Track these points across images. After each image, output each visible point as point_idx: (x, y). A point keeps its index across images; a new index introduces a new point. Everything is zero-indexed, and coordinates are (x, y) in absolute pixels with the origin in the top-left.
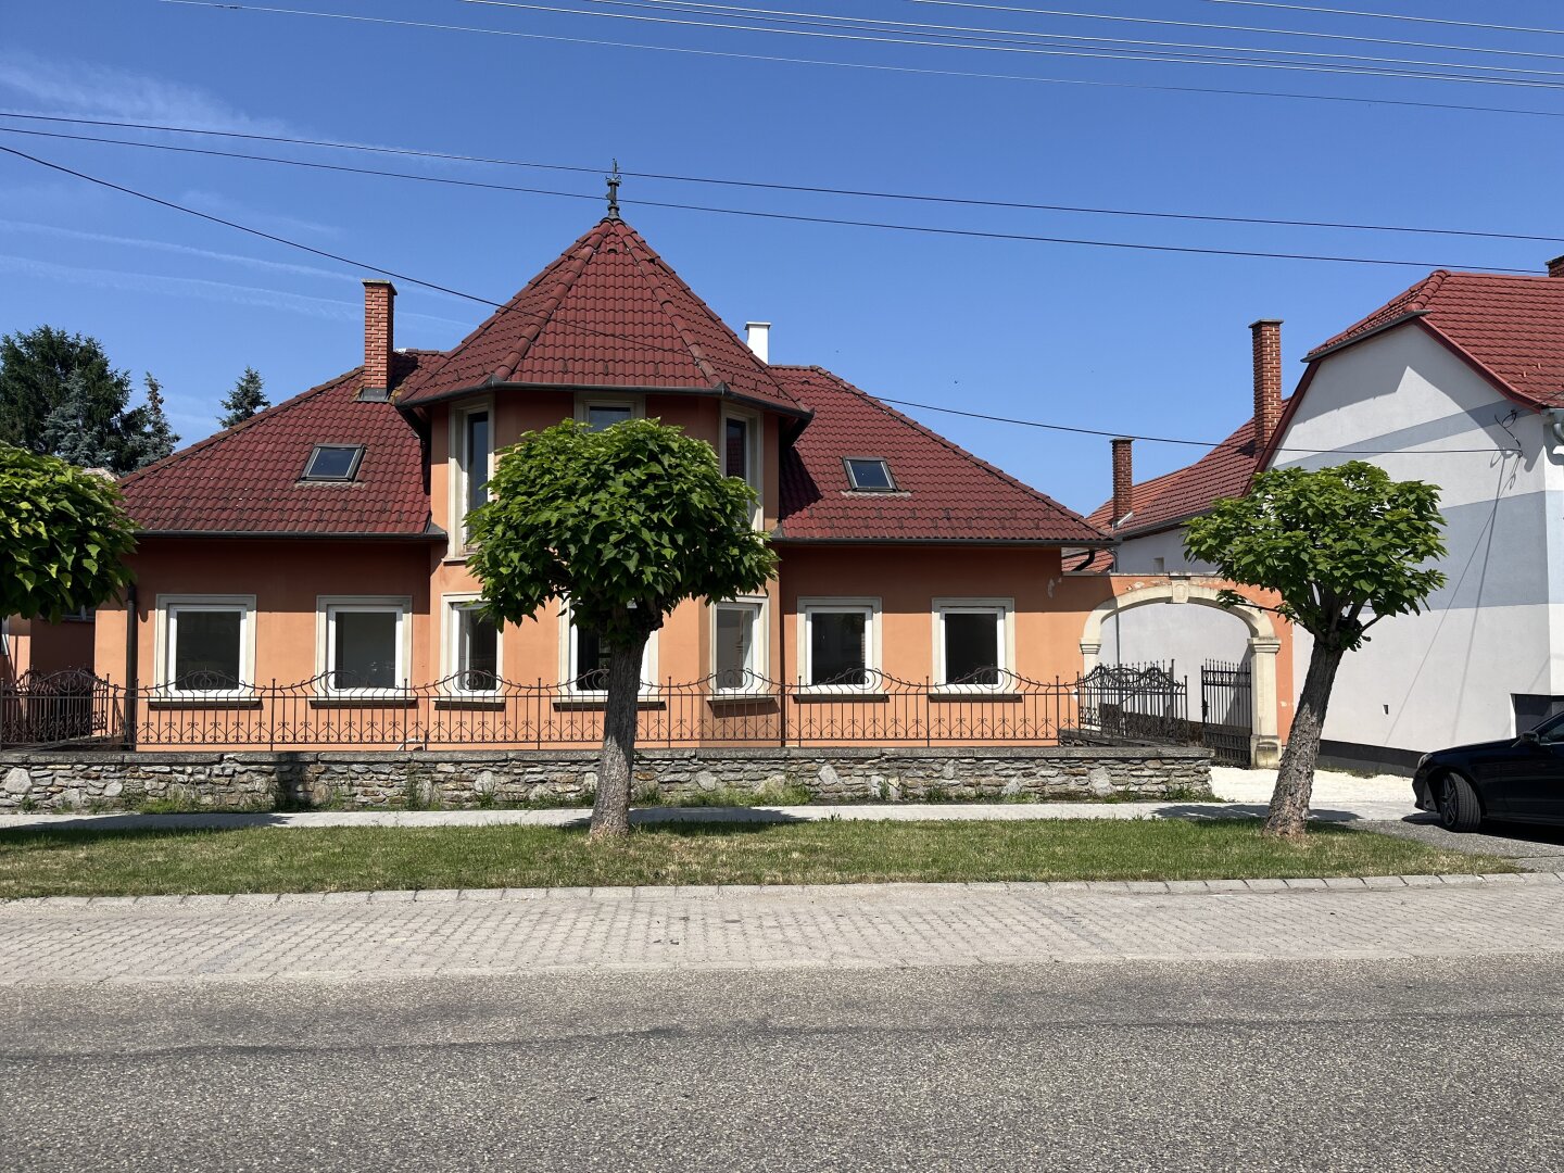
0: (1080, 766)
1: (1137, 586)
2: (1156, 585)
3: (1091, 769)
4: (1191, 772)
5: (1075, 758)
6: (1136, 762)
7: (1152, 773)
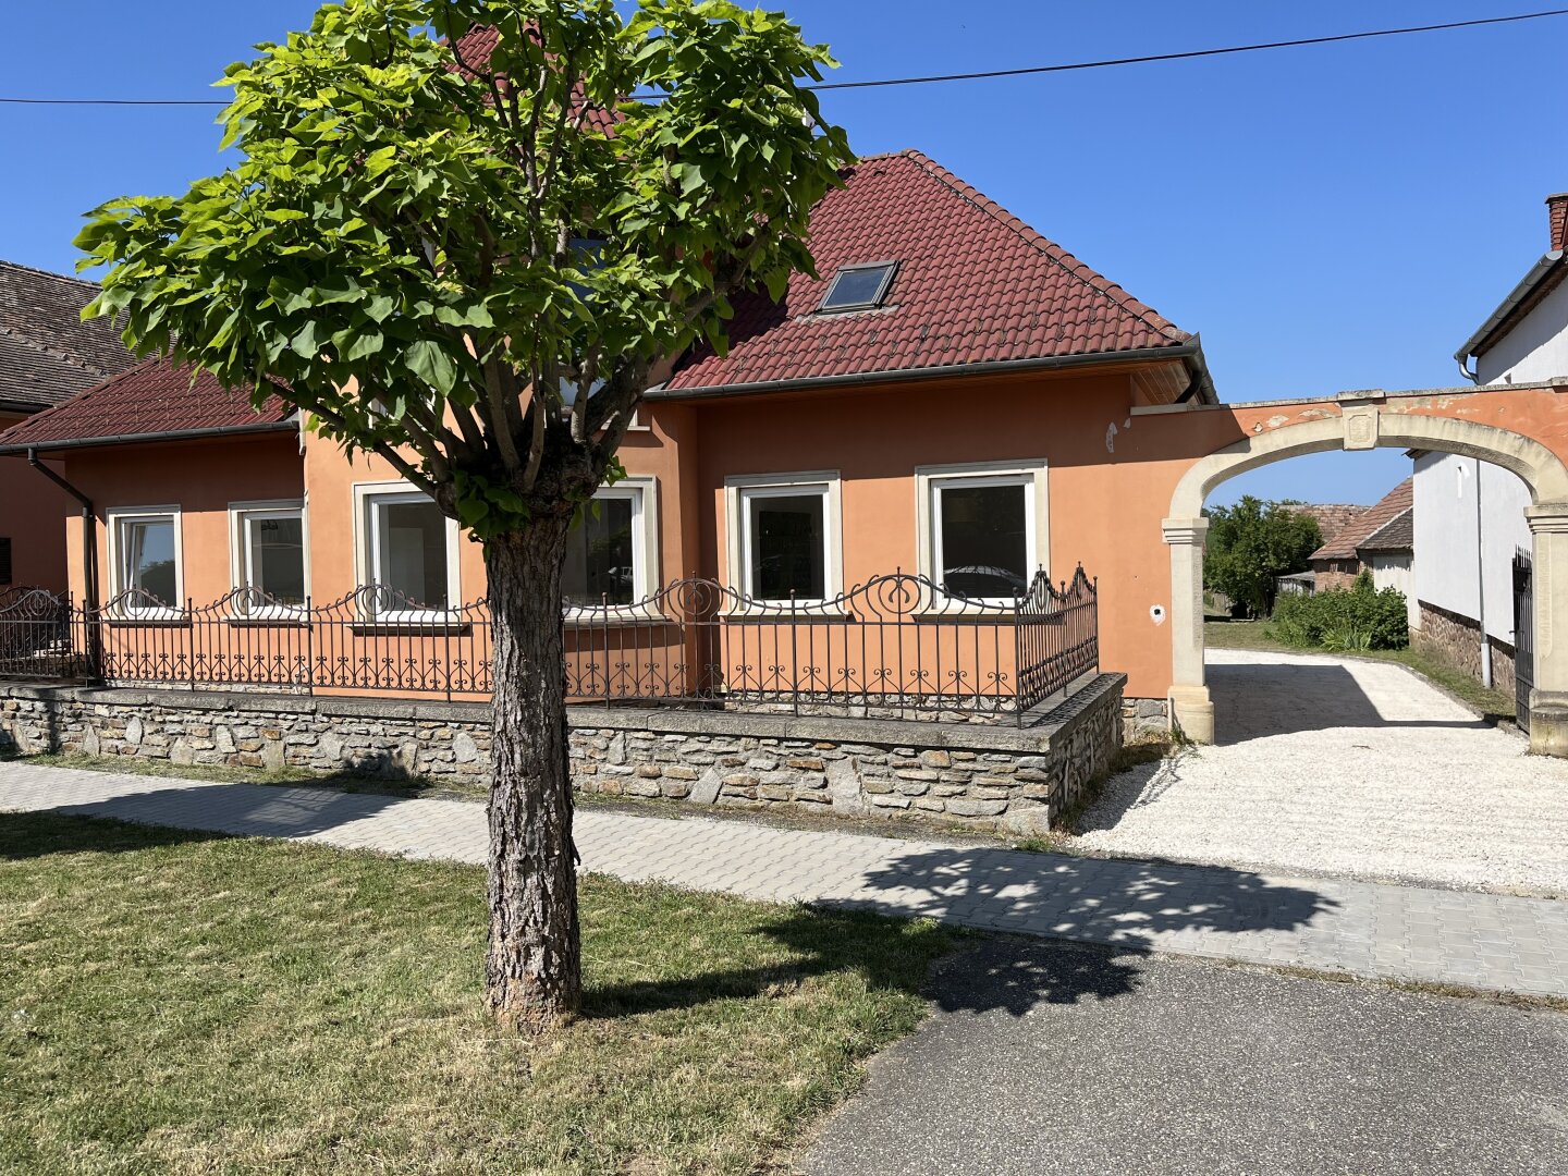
0: (810, 754)
1: (1273, 423)
2: (1312, 419)
3: (831, 760)
4: (1010, 780)
5: (803, 740)
6: (903, 751)
7: (932, 774)
